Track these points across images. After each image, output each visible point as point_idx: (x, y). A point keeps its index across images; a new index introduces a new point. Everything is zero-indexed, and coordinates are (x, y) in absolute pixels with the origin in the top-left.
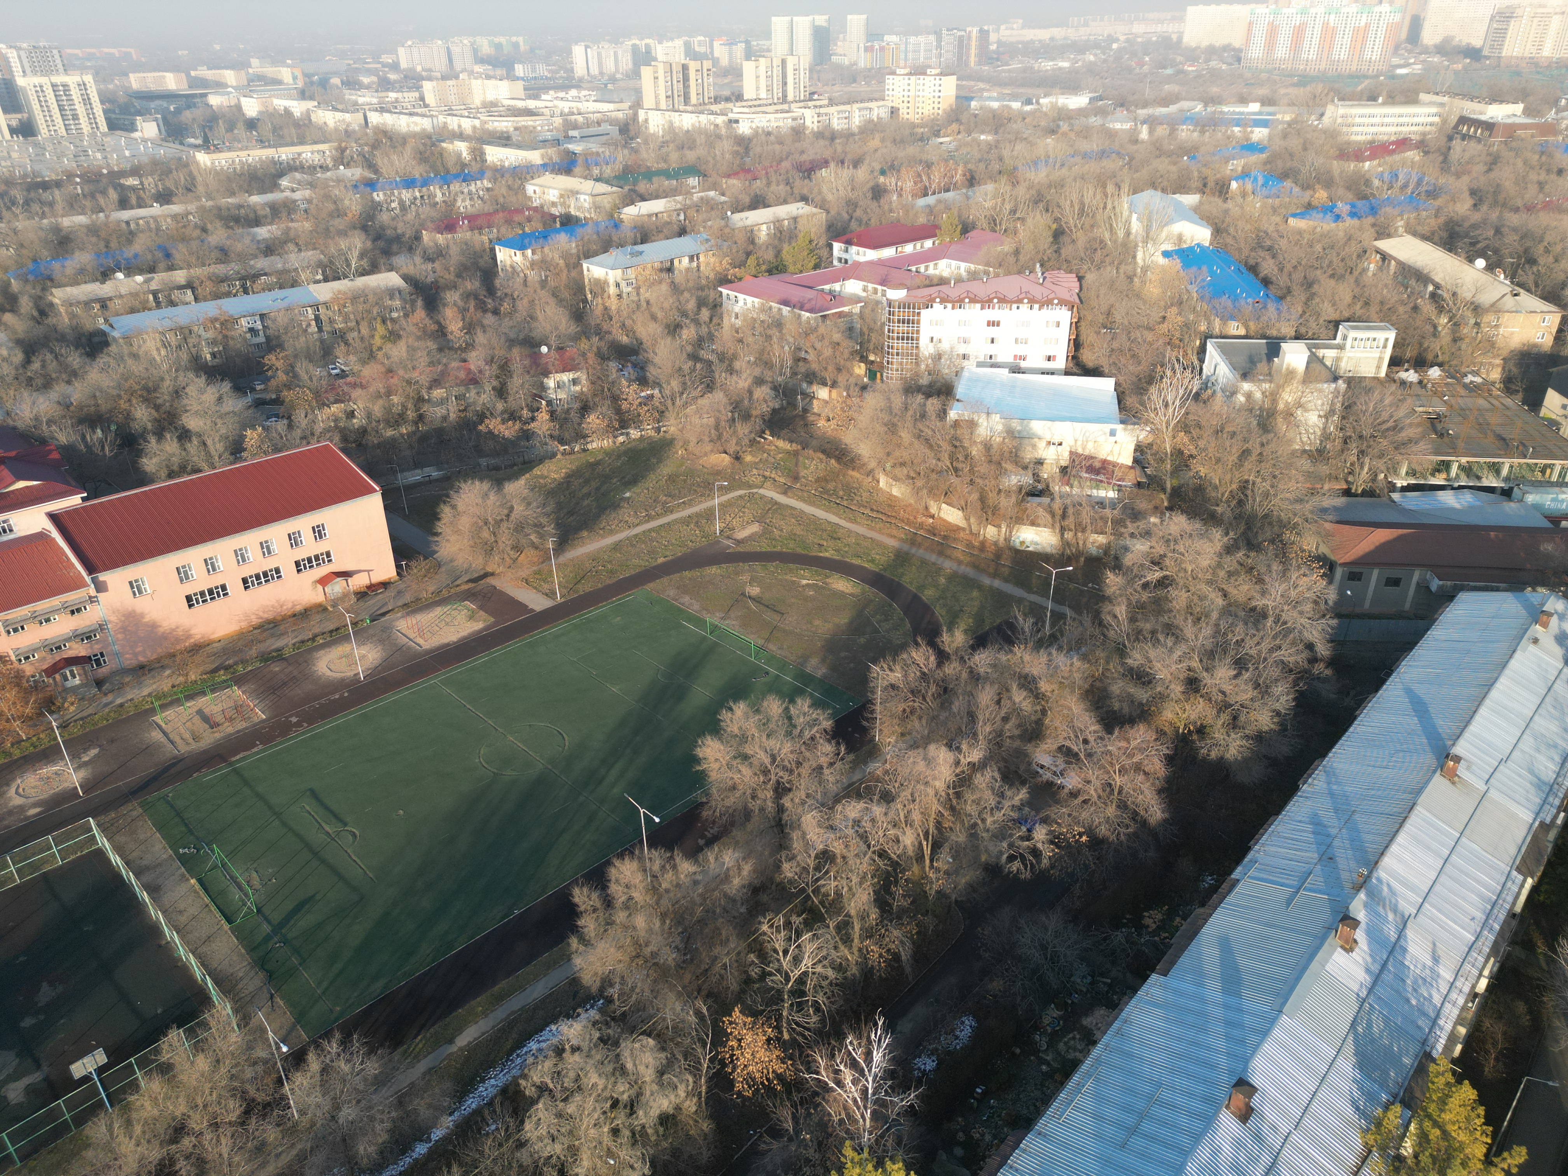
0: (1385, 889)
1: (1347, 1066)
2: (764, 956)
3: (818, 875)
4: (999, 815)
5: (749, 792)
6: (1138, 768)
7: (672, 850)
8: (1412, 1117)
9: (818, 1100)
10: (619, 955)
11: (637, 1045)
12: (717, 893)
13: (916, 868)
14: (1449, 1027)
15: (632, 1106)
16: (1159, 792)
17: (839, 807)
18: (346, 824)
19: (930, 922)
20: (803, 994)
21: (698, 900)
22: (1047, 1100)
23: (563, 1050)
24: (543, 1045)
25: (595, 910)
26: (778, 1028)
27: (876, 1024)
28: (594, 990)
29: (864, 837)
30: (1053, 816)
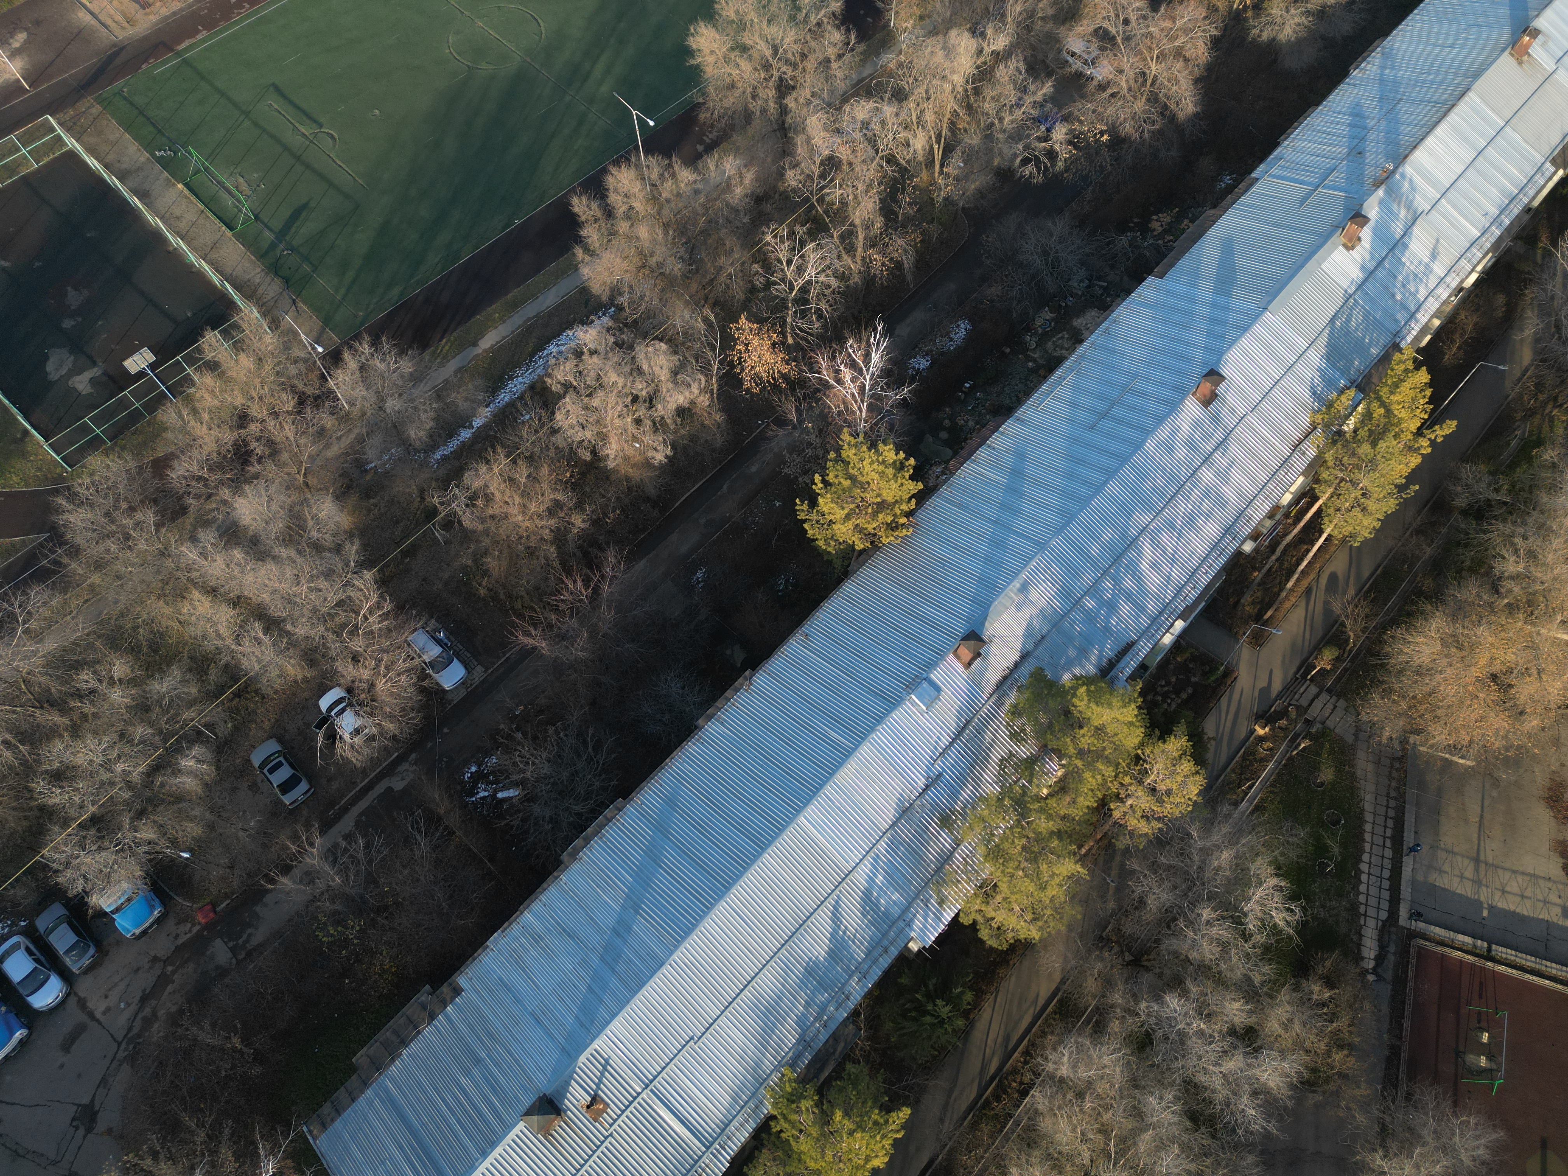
0: (1406, 185)
1: (1315, 357)
2: (768, 267)
3: (823, 183)
4: (1018, 113)
5: (749, 90)
6: (1179, 53)
7: (670, 157)
8: (1363, 399)
9: (820, 395)
10: (625, 265)
11: (651, 349)
12: (718, 203)
13: (925, 175)
14: (1424, 320)
15: (651, 401)
16: (1196, 81)
17: (847, 108)
18: (321, 126)
19: (934, 230)
20: (806, 302)
21: (700, 210)
22: (1028, 393)
23: (582, 353)
24: (563, 348)
25: (596, 220)
26: (783, 334)
27: (875, 329)
28: (605, 298)
29: (872, 141)
30: (1076, 113)
